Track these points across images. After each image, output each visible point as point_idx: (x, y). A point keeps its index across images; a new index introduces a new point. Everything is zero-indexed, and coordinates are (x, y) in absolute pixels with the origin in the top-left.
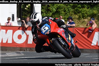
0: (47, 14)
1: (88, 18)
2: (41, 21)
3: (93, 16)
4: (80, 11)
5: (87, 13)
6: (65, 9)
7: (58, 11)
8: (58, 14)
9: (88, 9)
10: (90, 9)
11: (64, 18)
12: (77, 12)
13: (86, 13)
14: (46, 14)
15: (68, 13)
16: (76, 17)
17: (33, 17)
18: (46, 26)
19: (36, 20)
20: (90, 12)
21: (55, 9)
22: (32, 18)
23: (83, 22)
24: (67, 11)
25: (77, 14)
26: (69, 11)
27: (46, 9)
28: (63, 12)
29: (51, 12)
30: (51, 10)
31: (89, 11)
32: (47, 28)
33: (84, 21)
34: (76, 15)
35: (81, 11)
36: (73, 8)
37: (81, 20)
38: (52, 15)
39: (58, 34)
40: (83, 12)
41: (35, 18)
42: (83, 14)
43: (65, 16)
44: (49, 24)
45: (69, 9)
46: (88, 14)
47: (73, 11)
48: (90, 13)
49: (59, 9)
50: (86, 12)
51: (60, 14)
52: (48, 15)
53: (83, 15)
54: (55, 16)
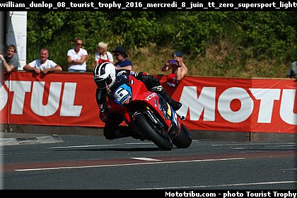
0: (40, 34)
1: (149, 46)
2: (114, 79)
3: (163, 39)
4: (128, 26)
5: (147, 30)
6: (87, 18)
7: (69, 25)
8: (70, 34)
9: (150, 21)
10: (155, 21)
11: (85, 46)
12: (121, 27)
13: (144, 32)
14: (36, 32)
15: (96, 32)
16: (118, 42)
17: (99, 72)
18: (123, 89)
19: (105, 77)
20: (154, 28)
21: (62, 18)
22: (97, 73)
23: (136, 56)
24: (92, 24)
25: (119, 34)
26: (99, 25)
27: (36, 19)
28: (82, 28)
29: (50, 27)
30: (51, 23)
31: (153, 26)
32: (125, 93)
33: (139, 53)
34: (118, 37)
35: (131, 25)
36: (109, 18)
37: (132, 49)
38: (52, 37)
39: (146, 104)
40: (136, 30)
41: (103, 72)
42: (136, 33)
43: (88, 39)
44: (128, 85)
45: (98, 20)
46: (151, 35)
47: (109, 26)
48: (156, 30)
49: (72, 19)
50: (146, 28)
51: (74, 33)
52: (42, 36)
53: (136, 37)
54: (61, 39)
